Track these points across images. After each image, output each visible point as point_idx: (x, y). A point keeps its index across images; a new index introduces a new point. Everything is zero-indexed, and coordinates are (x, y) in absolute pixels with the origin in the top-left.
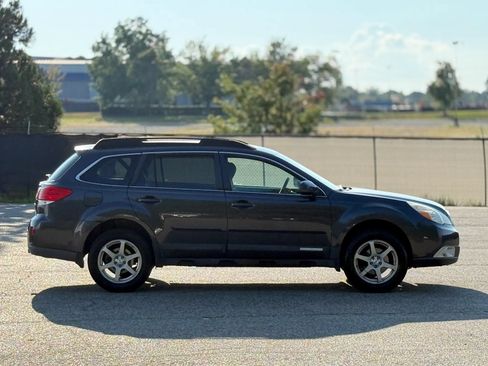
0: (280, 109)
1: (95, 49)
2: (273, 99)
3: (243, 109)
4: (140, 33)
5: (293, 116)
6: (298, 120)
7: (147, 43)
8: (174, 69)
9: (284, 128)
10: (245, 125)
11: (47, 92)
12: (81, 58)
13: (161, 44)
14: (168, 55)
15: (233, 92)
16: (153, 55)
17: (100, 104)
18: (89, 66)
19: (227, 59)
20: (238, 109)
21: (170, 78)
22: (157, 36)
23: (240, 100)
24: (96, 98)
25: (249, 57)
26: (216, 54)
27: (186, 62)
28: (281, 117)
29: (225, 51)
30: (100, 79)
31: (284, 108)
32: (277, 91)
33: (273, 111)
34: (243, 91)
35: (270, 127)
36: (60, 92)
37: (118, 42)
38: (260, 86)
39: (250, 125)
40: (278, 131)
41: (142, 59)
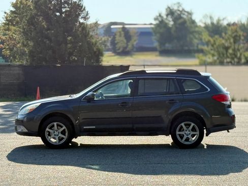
0: (234, 50)
1: (155, 19)
2: (229, 45)
3: (214, 50)
4: (179, 10)
5: (241, 54)
6: (244, 56)
7: (182, 15)
8: (197, 29)
9: (236, 60)
10: (215, 58)
11: (96, 44)
12: (151, 24)
13: (189, 16)
14: (193, 22)
15: (209, 41)
16: (185, 22)
17: (158, 48)
18: (152, 28)
19: (225, 23)
20: (212, 50)
21: (195, 34)
22: (188, 12)
23: (213, 46)
24: (156, 44)
25: (236, 22)
26: (219, 21)
27: (203, 25)
28: (234, 54)
29: (223, 19)
30: (158, 35)
31: (236, 50)
32: (232, 40)
33: (230, 51)
34: (214, 41)
35: (229, 60)
36: (137, 41)
37: (167, 15)
38: (223, 38)
39: (218, 59)
40: (233, 62)
41: (179, 24)
